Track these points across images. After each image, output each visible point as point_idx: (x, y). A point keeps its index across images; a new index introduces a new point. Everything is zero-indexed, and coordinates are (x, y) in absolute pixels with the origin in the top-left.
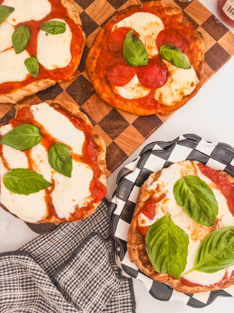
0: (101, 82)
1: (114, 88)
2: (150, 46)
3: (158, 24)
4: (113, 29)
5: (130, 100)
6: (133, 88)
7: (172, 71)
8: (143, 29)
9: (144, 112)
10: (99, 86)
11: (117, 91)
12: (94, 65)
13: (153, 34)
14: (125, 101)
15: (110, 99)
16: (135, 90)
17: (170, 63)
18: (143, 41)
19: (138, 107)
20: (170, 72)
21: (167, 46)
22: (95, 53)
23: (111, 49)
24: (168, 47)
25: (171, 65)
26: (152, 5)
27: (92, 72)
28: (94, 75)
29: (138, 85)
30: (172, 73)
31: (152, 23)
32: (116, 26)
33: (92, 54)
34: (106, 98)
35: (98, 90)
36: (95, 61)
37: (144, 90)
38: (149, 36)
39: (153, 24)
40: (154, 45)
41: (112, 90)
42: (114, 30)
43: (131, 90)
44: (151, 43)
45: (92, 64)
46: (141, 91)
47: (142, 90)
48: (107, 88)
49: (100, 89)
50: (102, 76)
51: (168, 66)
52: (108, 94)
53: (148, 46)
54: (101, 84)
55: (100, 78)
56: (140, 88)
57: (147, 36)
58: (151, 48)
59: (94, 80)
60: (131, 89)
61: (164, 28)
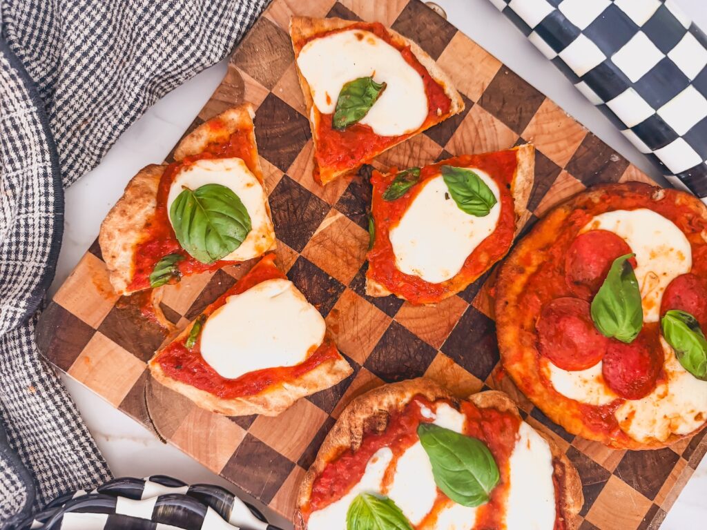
0: (521, 335)
1: (546, 365)
2: (648, 300)
3: (682, 258)
4: (589, 226)
5: (565, 398)
6: (586, 382)
7: (672, 374)
8: (648, 256)
9: (582, 432)
10: (514, 344)
11: (549, 371)
12: (517, 287)
13: (665, 274)
14: (556, 396)
15: (524, 379)
16: (588, 386)
17: (673, 353)
18: (640, 283)
19: (574, 416)
20: (666, 373)
21: (683, 315)
22: (527, 260)
23: (568, 270)
24: (684, 318)
25: (673, 359)
26: (681, 201)
27: (507, 303)
28: (511, 310)
29: (598, 380)
30: (670, 377)
31: (672, 250)
32: (597, 223)
33: (521, 258)
34: (519, 373)
35: (508, 349)
36: (522, 279)
37: (606, 393)
38: (655, 277)
39: (673, 254)
40: (658, 300)
41: (538, 365)
42: (591, 230)
43: (581, 383)
44: (653, 295)
45: (512, 282)
46: (599, 394)
47: (601, 391)
48: (529, 355)
49: (514, 351)
50: (528, 323)
51: (666, 357)
52: (525, 367)
53: (645, 298)
54: (521, 340)
55: (522, 327)
56: (599, 387)
57: (651, 274)
58: (650, 305)
59: (506, 324)
60: (581, 380)
61: (689, 271)
